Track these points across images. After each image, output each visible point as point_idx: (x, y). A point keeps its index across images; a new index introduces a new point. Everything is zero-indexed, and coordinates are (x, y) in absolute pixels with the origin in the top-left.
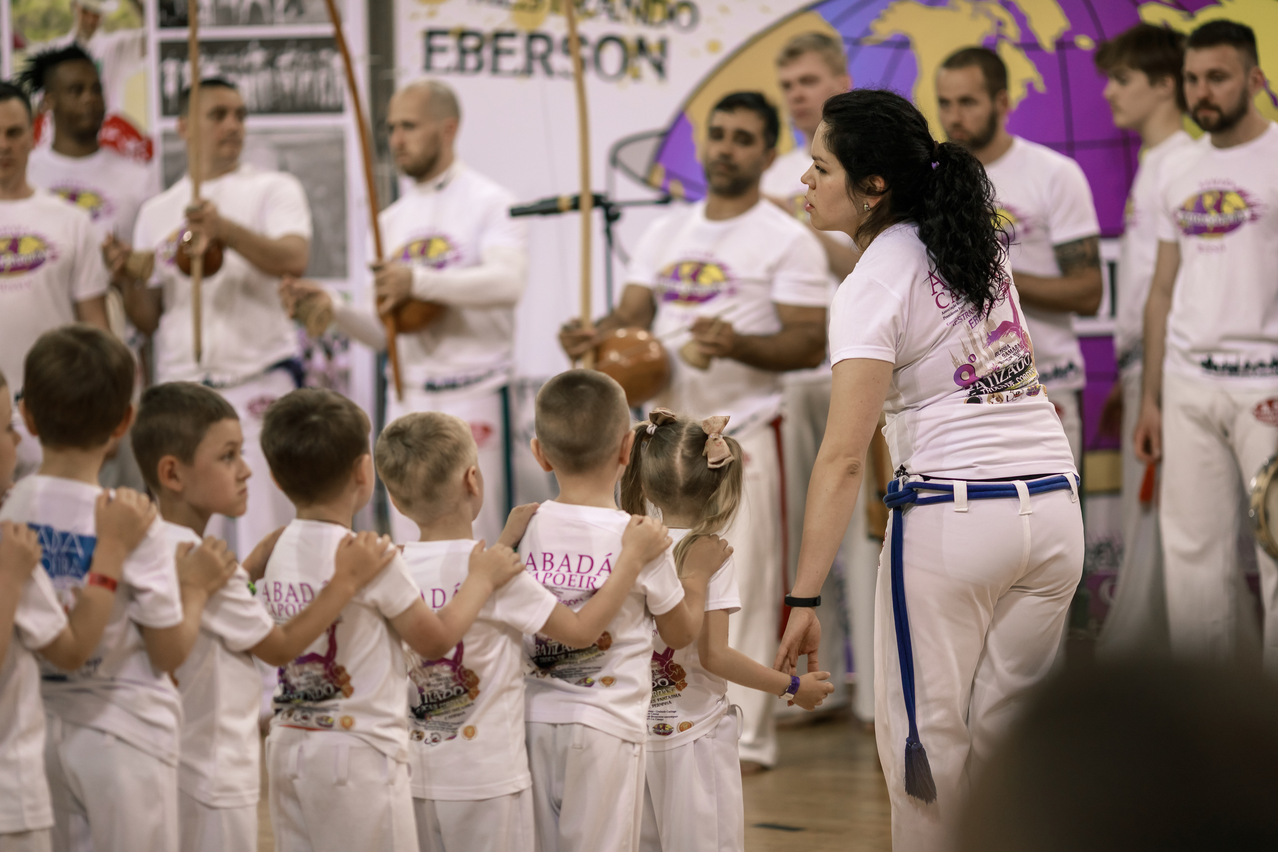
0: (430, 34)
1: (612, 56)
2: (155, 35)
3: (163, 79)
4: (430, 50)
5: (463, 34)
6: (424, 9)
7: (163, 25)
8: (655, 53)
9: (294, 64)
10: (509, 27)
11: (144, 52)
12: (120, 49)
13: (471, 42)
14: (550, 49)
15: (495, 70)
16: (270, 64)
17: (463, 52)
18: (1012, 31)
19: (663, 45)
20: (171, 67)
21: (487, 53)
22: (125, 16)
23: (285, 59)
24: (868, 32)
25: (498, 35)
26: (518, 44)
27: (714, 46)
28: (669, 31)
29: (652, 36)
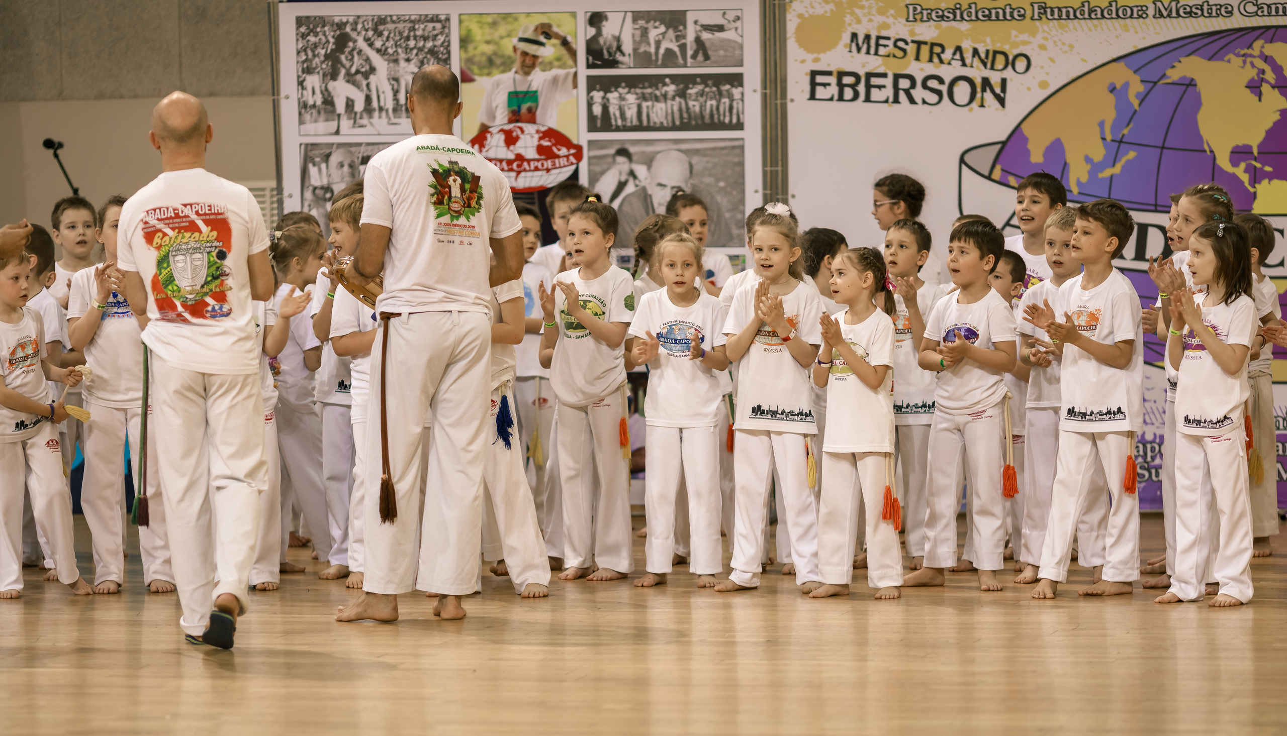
0: (814, 74)
1: (962, 91)
2: (584, 72)
3: (590, 105)
4: (814, 85)
5: (841, 74)
6: (809, 57)
7: (589, 66)
8: (998, 90)
9: (702, 94)
10: (881, 70)
11: (575, 86)
12: (555, 80)
13: (847, 80)
14: (913, 85)
15: (868, 99)
16: (682, 94)
17: (841, 86)
18: (1270, 76)
19: (1004, 82)
20: (597, 96)
21: (861, 88)
22: (558, 59)
23: (693, 91)
24: (1164, 76)
25: (869, 75)
26: (888, 82)
27: (1043, 85)
28: (1009, 73)
29: (995, 78)
